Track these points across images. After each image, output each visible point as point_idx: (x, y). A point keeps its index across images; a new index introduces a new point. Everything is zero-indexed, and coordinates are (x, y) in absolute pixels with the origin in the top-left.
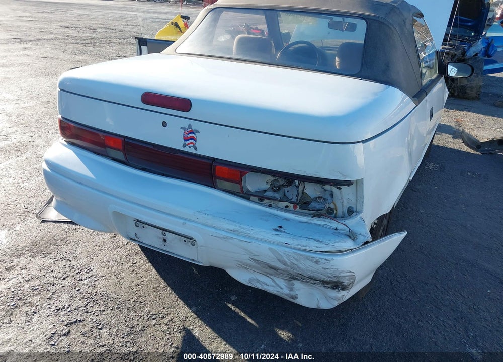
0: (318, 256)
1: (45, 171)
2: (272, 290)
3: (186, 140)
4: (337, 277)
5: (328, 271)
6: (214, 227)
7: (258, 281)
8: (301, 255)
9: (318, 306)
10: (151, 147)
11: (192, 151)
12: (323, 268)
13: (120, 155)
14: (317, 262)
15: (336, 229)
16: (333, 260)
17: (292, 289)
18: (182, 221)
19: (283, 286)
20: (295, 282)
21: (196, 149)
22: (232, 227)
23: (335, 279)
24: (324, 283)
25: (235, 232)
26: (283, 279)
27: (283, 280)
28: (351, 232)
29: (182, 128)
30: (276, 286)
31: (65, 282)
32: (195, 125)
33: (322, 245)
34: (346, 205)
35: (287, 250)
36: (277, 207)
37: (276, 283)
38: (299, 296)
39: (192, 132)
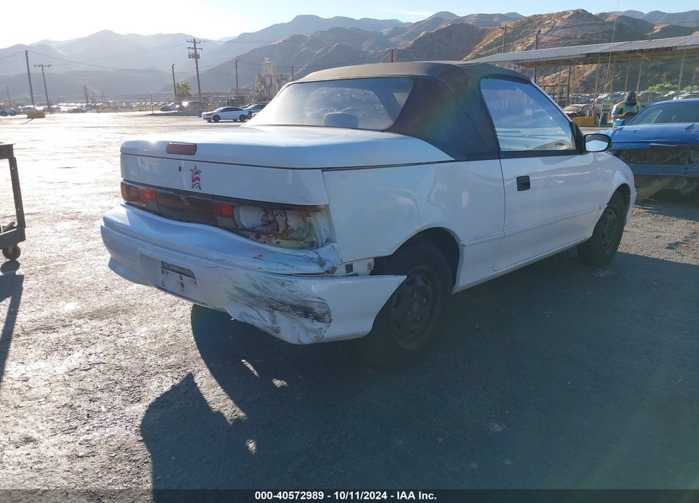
0: (283, 278)
1: (101, 226)
2: (258, 323)
3: (193, 181)
4: (304, 301)
5: (294, 294)
6: (207, 259)
7: (246, 315)
8: (270, 278)
9: (298, 340)
10: (173, 193)
11: (197, 190)
12: (289, 291)
13: (154, 207)
14: (283, 284)
15: (312, 259)
16: (296, 282)
17: (274, 322)
18: (184, 255)
19: (267, 319)
20: (277, 313)
21: (200, 188)
22: (220, 257)
23: (302, 304)
24: (295, 308)
25: (221, 261)
26: (267, 310)
27: (266, 312)
28: (320, 258)
29: (191, 170)
30: (260, 318)
31: (108, 338)
32: (200, 166)
33: (287, 268)
34: (325, 237)
35: (261, 274)
36: (270, 244)
37: (261, 316)
38: (281, 329)
39: (197, 173)
